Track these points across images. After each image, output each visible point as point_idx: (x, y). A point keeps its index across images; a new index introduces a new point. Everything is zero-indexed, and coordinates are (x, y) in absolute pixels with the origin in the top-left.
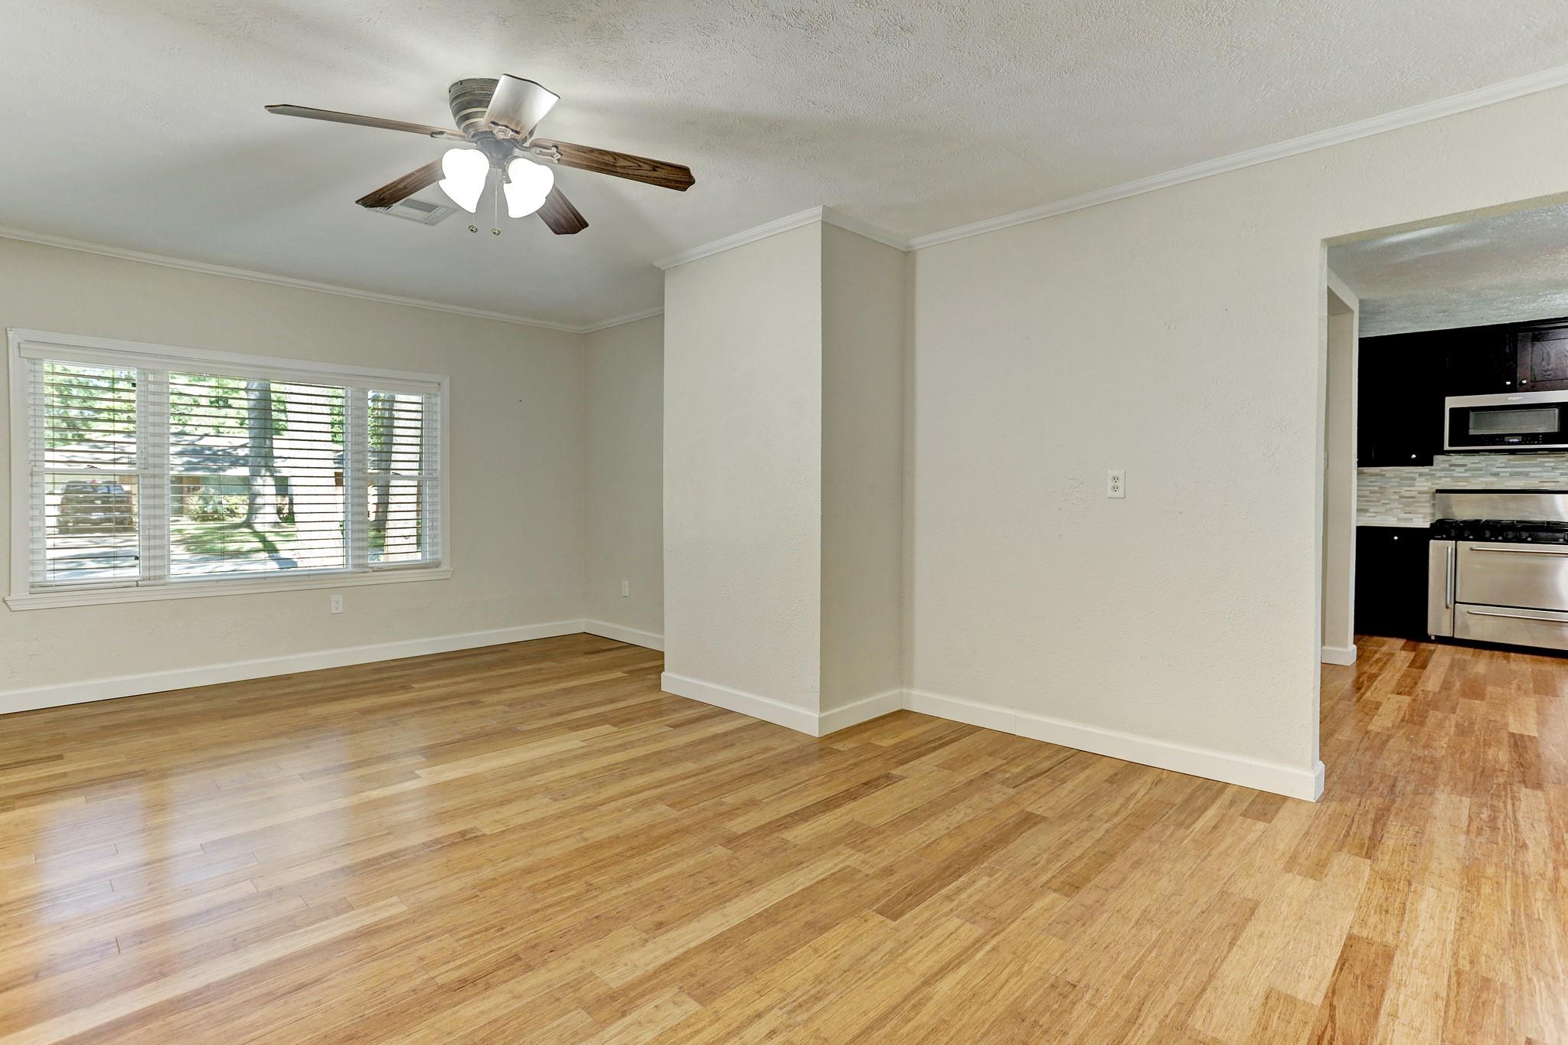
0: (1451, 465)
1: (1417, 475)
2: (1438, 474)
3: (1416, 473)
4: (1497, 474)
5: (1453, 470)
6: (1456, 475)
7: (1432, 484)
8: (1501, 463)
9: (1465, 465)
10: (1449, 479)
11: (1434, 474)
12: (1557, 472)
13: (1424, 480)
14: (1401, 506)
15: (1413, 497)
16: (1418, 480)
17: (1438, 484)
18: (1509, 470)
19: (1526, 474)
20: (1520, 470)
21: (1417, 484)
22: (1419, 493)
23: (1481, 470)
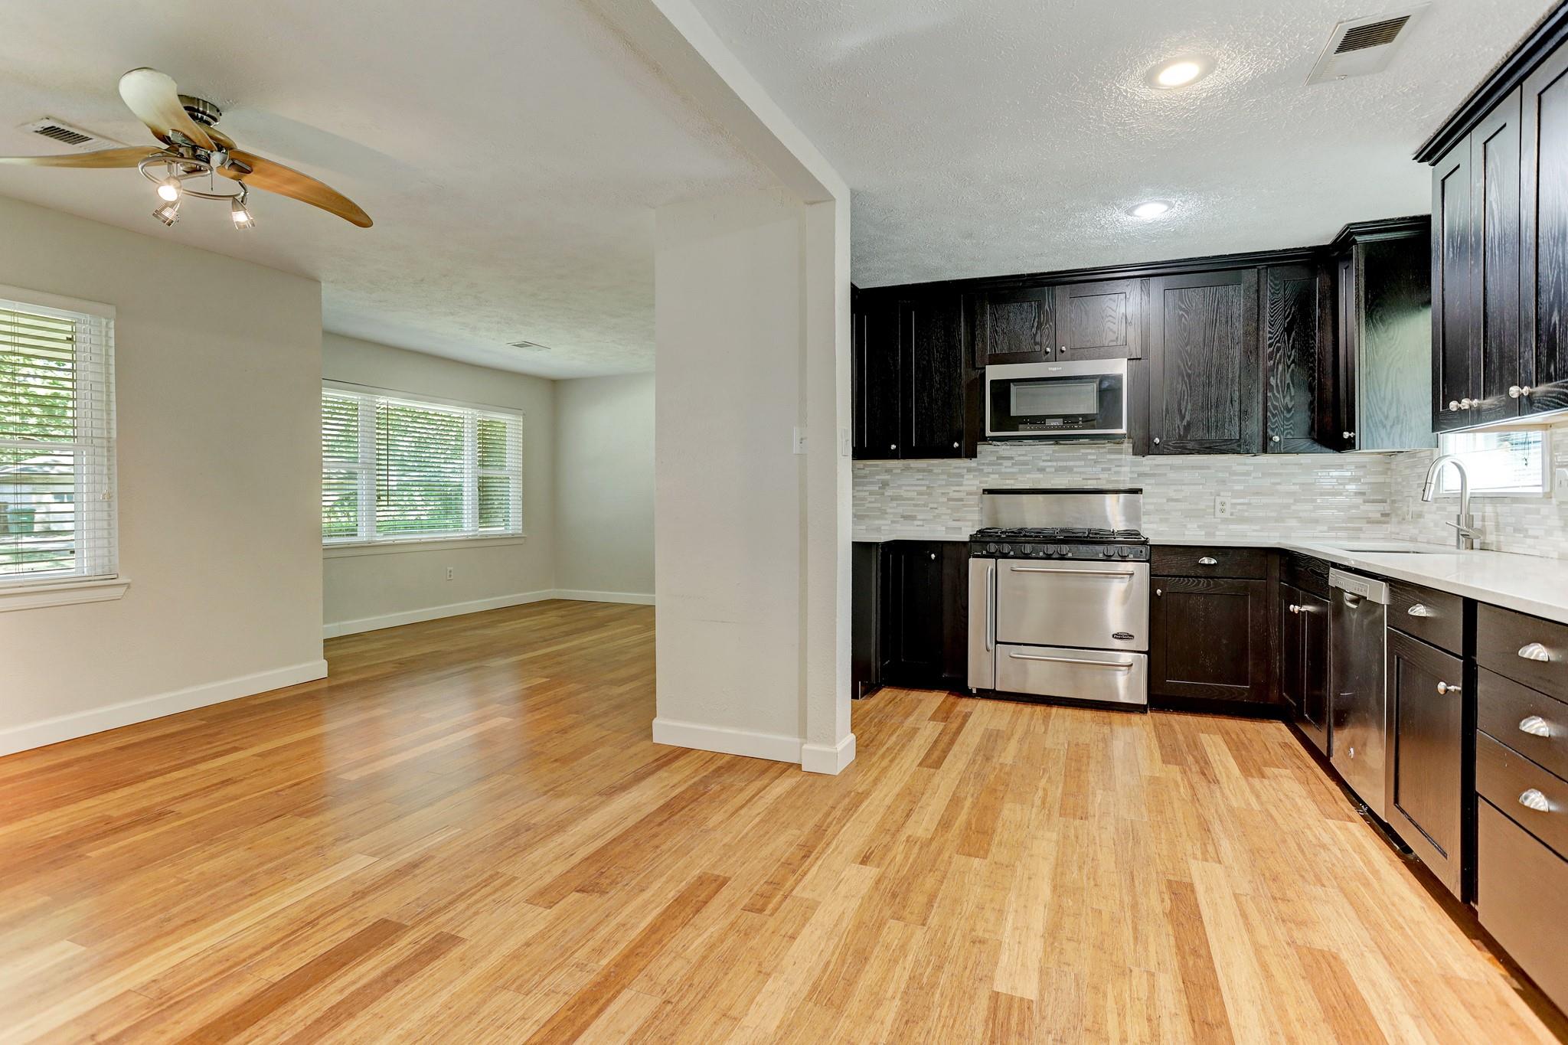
0: (998, 458)
1: (965, 470)
2: (987, 469)
3: (964, 468)
4: (1042, 470)
5: (1001, 464)
6: (1003, 470)
7: (980, 483)
8: (1047, 455)
9: (1012, 458)
10: (997, 476)
11: (982, 470)
12: (1098, 468)
13: (972, 477)
14: (949, 511)
15: (961, 500)
16: (966, 477)
17: (986, 482)
18: (1055, 464)
19: (1070, 470)
20: (1065, 464)
21: (964, 483)
22: (967, 494)
23: (1028, 465)
